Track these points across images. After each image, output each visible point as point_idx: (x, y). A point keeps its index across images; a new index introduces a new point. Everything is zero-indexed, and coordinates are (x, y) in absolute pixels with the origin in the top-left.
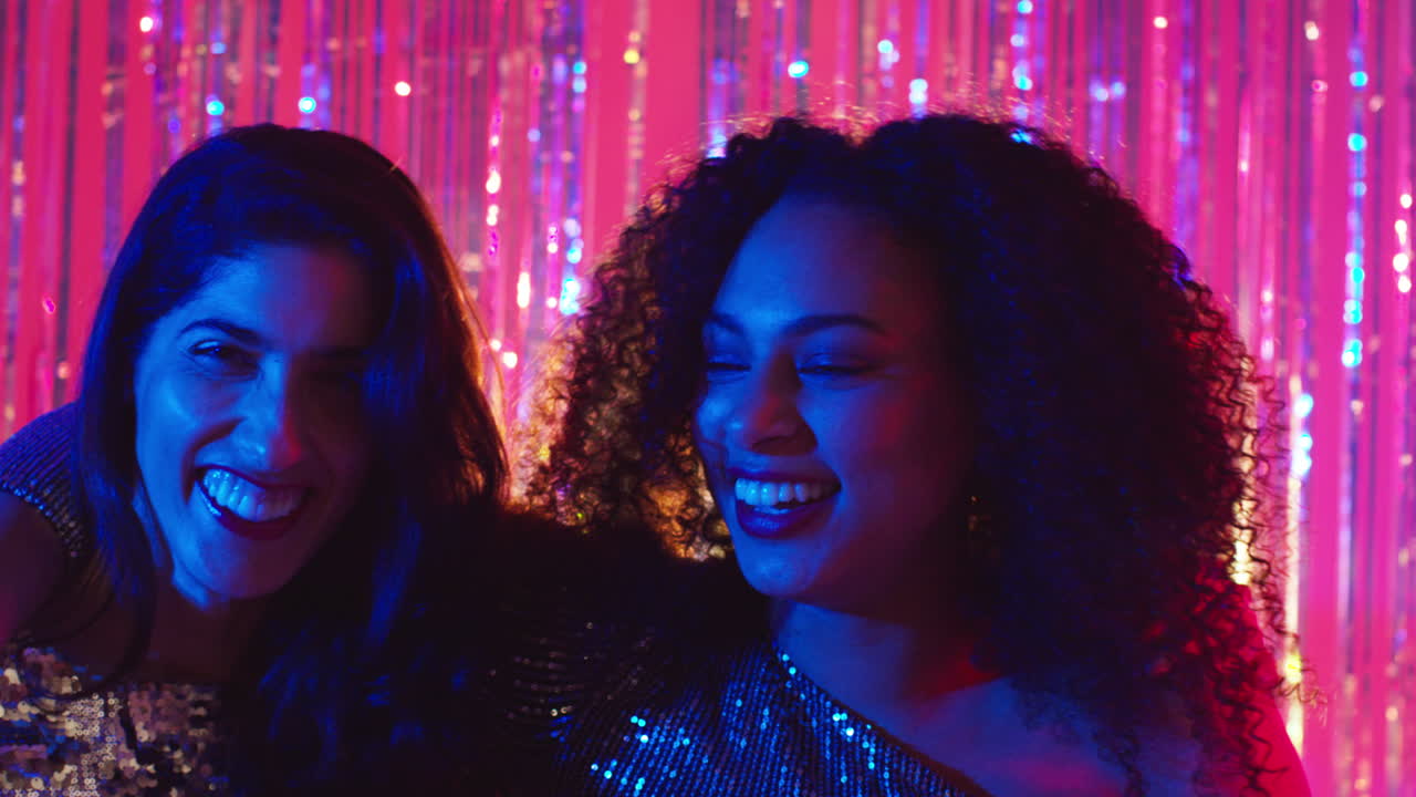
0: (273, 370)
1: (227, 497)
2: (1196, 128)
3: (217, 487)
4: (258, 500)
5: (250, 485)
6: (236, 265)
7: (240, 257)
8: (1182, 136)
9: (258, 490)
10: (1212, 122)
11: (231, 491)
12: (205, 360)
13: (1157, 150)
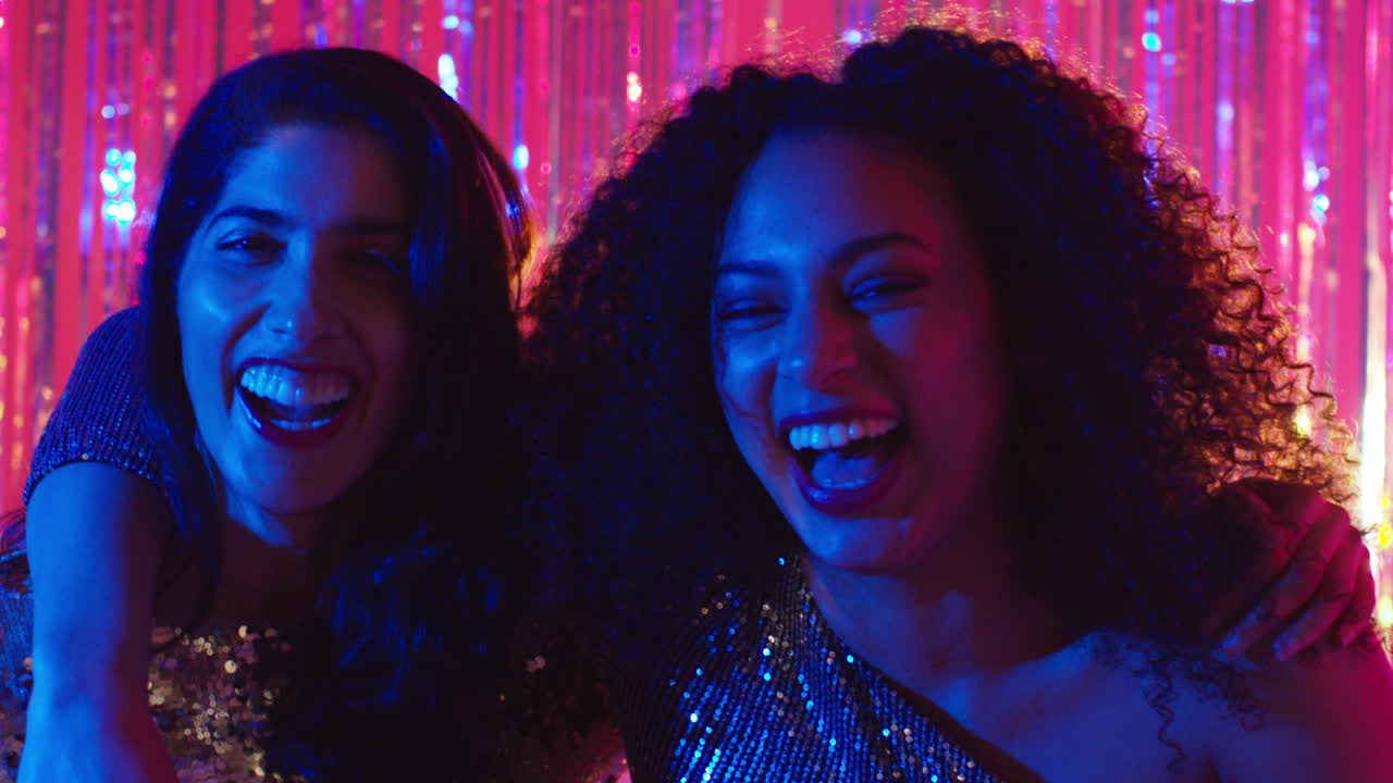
0: (299, 248)
1: (265, 387)
2: (1324, 30)
3: (255, 383)
4: (296, 384)
5: (286, 370)
6: (253, 153)
7: (257, 145)
8: (1311, 38)
9: (295, 374)
10: (1340, 24)
11: (268, 380)
12: (233, 255)
13: (1287, 50)
